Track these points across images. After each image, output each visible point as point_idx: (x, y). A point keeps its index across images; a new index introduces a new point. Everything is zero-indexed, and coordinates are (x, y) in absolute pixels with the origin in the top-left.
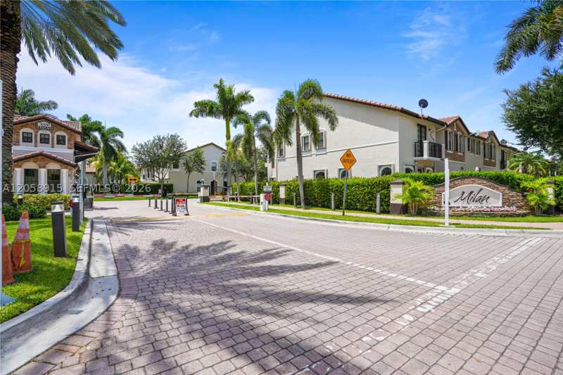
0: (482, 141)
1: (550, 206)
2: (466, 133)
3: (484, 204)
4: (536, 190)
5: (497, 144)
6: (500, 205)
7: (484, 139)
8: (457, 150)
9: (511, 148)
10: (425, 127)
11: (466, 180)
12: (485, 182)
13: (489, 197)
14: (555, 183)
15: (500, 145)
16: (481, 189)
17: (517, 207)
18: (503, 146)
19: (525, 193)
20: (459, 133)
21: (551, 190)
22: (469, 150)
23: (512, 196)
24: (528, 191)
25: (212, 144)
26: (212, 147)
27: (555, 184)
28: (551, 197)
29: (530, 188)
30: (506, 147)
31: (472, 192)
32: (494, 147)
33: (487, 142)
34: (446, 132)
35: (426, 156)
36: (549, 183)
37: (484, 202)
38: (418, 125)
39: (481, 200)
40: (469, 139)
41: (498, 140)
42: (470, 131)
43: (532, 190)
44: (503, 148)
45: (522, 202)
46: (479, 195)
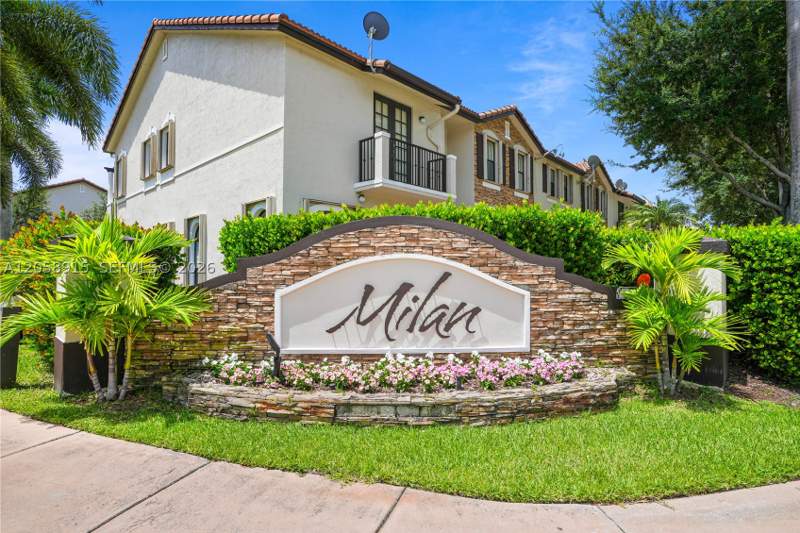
0: (576, 177)
1: (713, 351)
2: (536, 151)
3: (459, 340)
4: (662, 280)
5: (609, 189)
6: (524, 345)
7: (582, 173)
8: (512, 185)
9: (633, 197)
10: (408, 111)
11: (381, 233)
12: (461, 242)
13: (476, 311)
14: (728, 247)
15: (614, 190)
16: (446, 276)
17: (586, 352)
18: (619, 193)
19: (623, 293)
20: (518, 148)
21: (713, 280)
22: (545, 190)
23: (573, 305)
24: (634, 284)
25: (83, 181)
26: (82, 189)
27: (730, 252)
28: (716, 310)
29: (643, 271)
30: (625, 195)
31: (405, 288)
32: (604, 192)
33: (587, 180)
34: (479, 138)
35: (380, 178)
36: (704, 247)
37: (459, 329)
38: (377, 97)
39: (441, 323)
40: (545, 167)
41: (610, 181)
42: (546, 148)
43: (648, 278)
44: (622, 199)
45: (609, 328)
46: (438, 299)
